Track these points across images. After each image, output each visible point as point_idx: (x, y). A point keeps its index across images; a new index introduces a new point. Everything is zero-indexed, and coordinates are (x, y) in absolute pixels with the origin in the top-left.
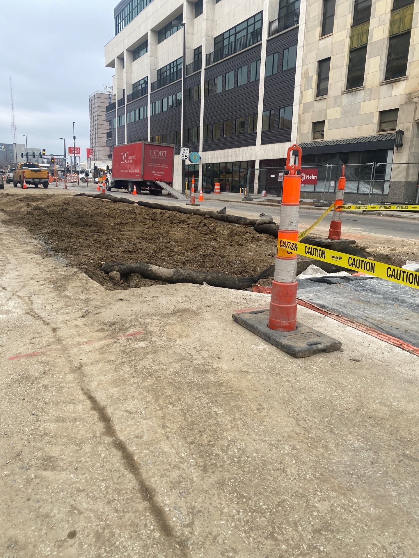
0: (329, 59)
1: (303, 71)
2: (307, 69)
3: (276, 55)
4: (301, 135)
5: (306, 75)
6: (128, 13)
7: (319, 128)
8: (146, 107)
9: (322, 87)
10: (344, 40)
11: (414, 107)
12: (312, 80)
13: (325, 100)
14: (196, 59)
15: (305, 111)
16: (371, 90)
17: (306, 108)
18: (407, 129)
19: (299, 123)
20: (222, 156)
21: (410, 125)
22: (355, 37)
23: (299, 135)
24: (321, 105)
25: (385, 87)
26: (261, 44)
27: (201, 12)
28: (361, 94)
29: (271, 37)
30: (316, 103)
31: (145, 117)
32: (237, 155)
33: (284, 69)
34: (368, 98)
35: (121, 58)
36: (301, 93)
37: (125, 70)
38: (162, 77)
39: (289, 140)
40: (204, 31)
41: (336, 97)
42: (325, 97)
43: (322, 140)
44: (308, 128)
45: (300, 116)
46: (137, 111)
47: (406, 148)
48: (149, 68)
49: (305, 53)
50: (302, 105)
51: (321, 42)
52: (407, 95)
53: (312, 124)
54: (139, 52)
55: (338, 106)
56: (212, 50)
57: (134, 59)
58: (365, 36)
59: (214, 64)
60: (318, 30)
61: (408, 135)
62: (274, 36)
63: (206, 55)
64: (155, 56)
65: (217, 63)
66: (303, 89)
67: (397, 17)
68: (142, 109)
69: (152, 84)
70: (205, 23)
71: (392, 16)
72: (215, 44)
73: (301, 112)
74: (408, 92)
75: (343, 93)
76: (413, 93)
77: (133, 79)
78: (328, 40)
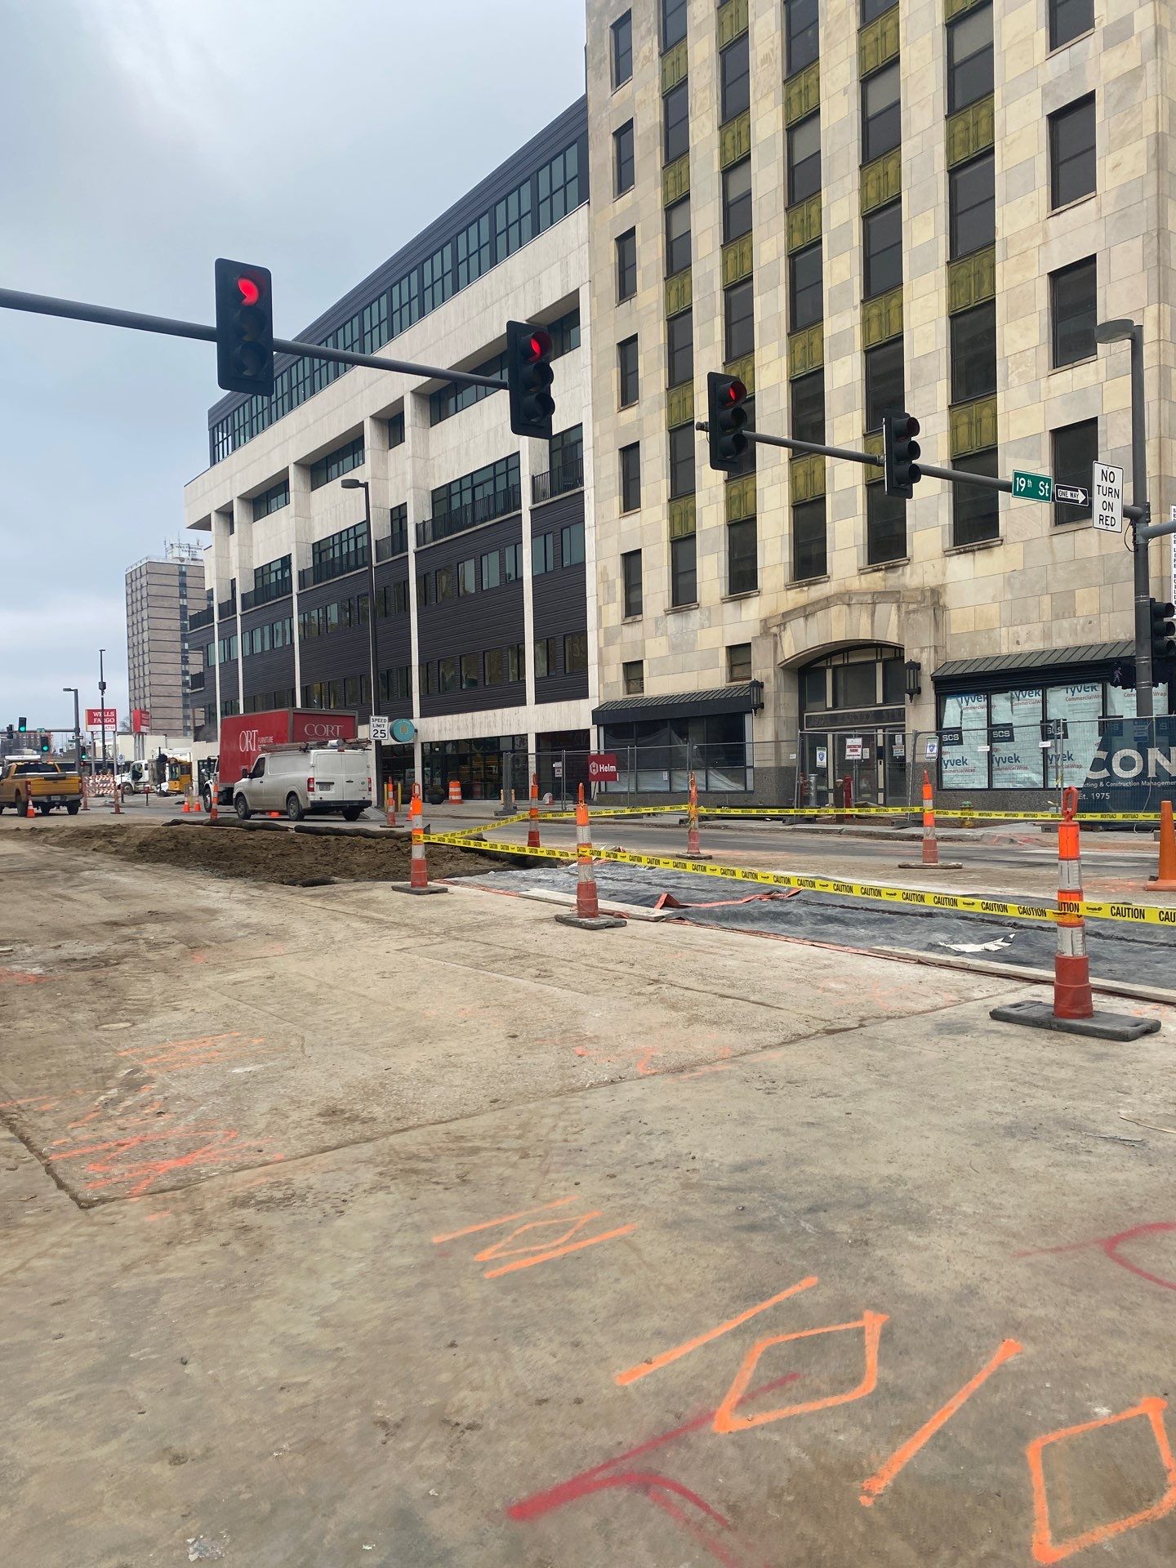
0: (639, 552)
1: (599, 570)
2: (605, 567)
3: (550, 538)
4: (606, 686)
5: (603, 577)
6: (242, 424)
7: (634, 674)
8: (287, 621)
9: (632, 600)
10: (659, 522)
11: (772, 641)
12: (614, 587)
13: (641, 623)
14: (397, 530)
15: (608, 643)
16: (709, 609)
17: (609, 638)
18: (767, 679)
19: (601, 663)
20: (461, 727)
21: (771, 671)
22: (677, 519)
23: (601, 685)
24: (632, 633)
25: (730, 606)
26: (521, 515)
27: (402, 440)
28: (695, 616)
29: (537, 505)
30: (625, 628)
31: (288, 642)
32: (492, 724)
33: (566, 564)
34: (706, 623)
35: (226, 513)
36: (599, 609)
37: (234, 538)
38: (324, 560)
39: (584, 695)
40: (409, 477)
41: (657, 620)
42: (639, 618)
43: (641, 695)
44: (616, 674)
45: (600, 651)
46: (267, 629)
47: (769, 708)
48: (294, 540)
49: (598, 538)
50: (602, 631)
51: (624, 521)
52: (761, 621)
53: (621, 666)
54: (268, 502)
55: (662, 635)
56: (428, 517)
57: (257, 516)
58: (691, 519)
59: (432, 544)
60: (617, 502)
61: (769, 689)
62: (542, 503)
63: (417, 525)
64: (304, 514)
65: (438, 542)
66: (601, 603)
67: (735, 492)
68: (278, 626)
69: (302, 574)
70: (409, 463)
71: (727, 491)
72: (433, 504)
73: (602, 645)
74: (763, 616)
75: (667, 613)
76: (770, 617)
77: (255, 558)
78: (633, 520)
